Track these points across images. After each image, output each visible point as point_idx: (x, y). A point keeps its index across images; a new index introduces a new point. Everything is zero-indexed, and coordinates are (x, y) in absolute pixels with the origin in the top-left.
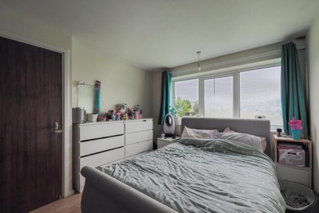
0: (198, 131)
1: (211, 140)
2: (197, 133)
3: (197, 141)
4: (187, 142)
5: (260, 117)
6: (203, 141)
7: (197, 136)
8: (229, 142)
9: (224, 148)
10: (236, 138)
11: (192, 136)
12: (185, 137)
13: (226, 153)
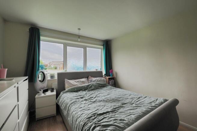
0: (78, 80)
1: (90, 84)
2: (78, 82)
3: (82, 87)
4: (76, 89)
5: (97, 70)
6: (86, 86)
7: (79, 84)
8: (98, 82)
9: (98, 86)
10: (99, 80)
11: (77, 85)
12: (71, 87)
13: (100, 88)
